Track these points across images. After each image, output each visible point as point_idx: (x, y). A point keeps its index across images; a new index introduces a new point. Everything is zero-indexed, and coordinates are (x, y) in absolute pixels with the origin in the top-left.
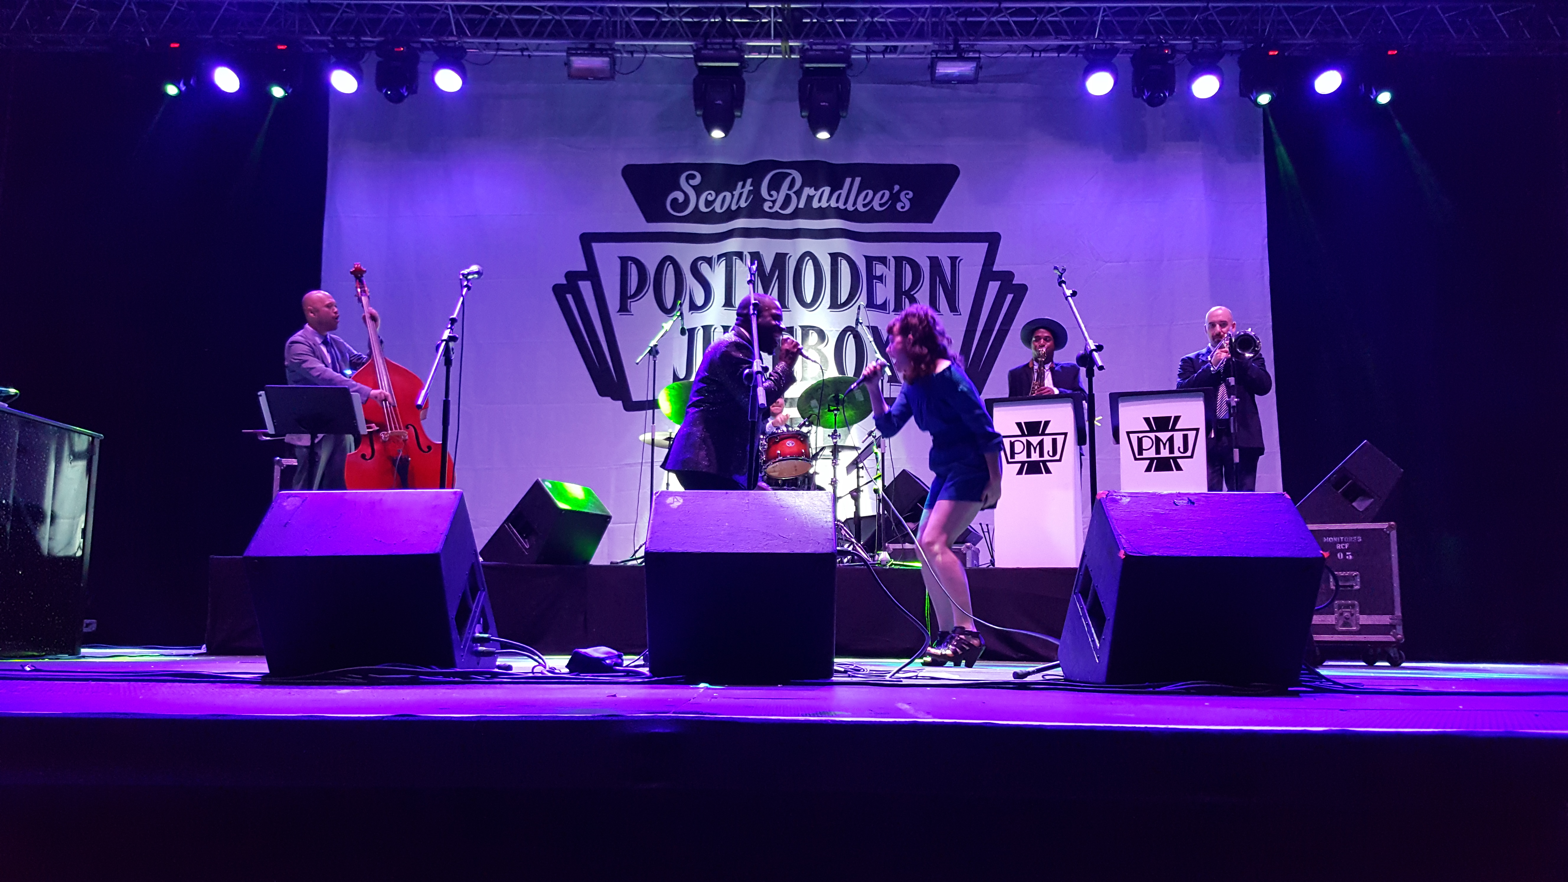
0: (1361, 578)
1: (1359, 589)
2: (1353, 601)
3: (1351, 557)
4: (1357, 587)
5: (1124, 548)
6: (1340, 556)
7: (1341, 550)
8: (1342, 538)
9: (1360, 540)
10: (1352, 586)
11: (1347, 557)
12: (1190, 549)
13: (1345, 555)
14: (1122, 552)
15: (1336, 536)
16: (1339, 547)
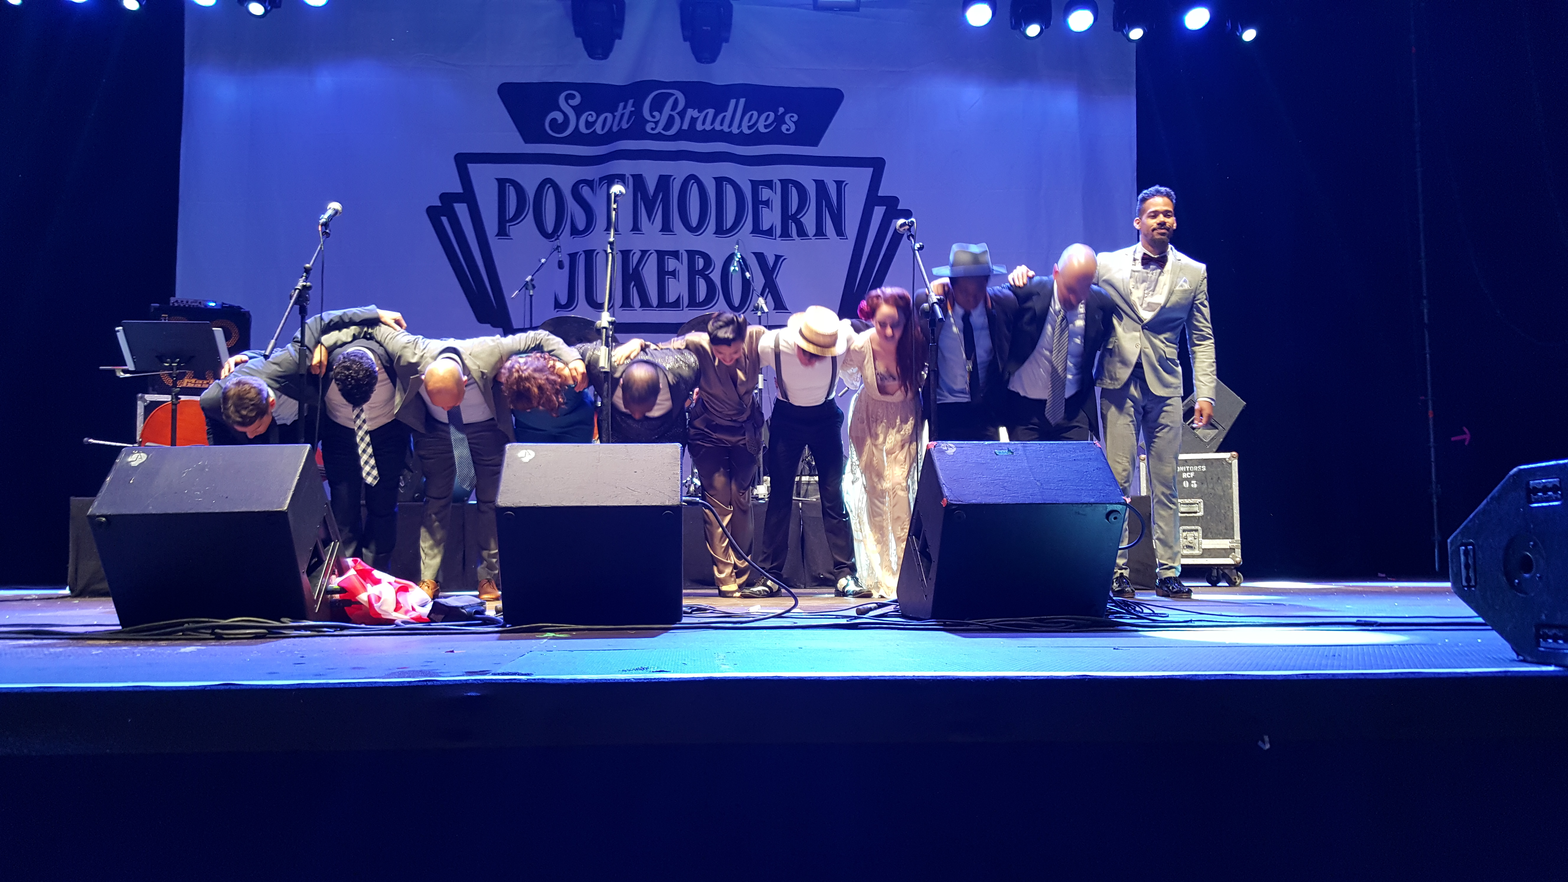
0: (1205, 504)
1: (1203, 516)
2: (1196, 527)
3: (1195, 486)
4: (1201, 514)
5: (946, 497)
6: (1186, 484)
7: (1186, 479)
8: (1188, 467)
9: (1204, 469)
10: (1196, 513)
11: (1192, 485)
12: (1005, 497)
13: (1190, 483)
14: (945, 499)
15: (1184, 466)
16: (1185, 475)
